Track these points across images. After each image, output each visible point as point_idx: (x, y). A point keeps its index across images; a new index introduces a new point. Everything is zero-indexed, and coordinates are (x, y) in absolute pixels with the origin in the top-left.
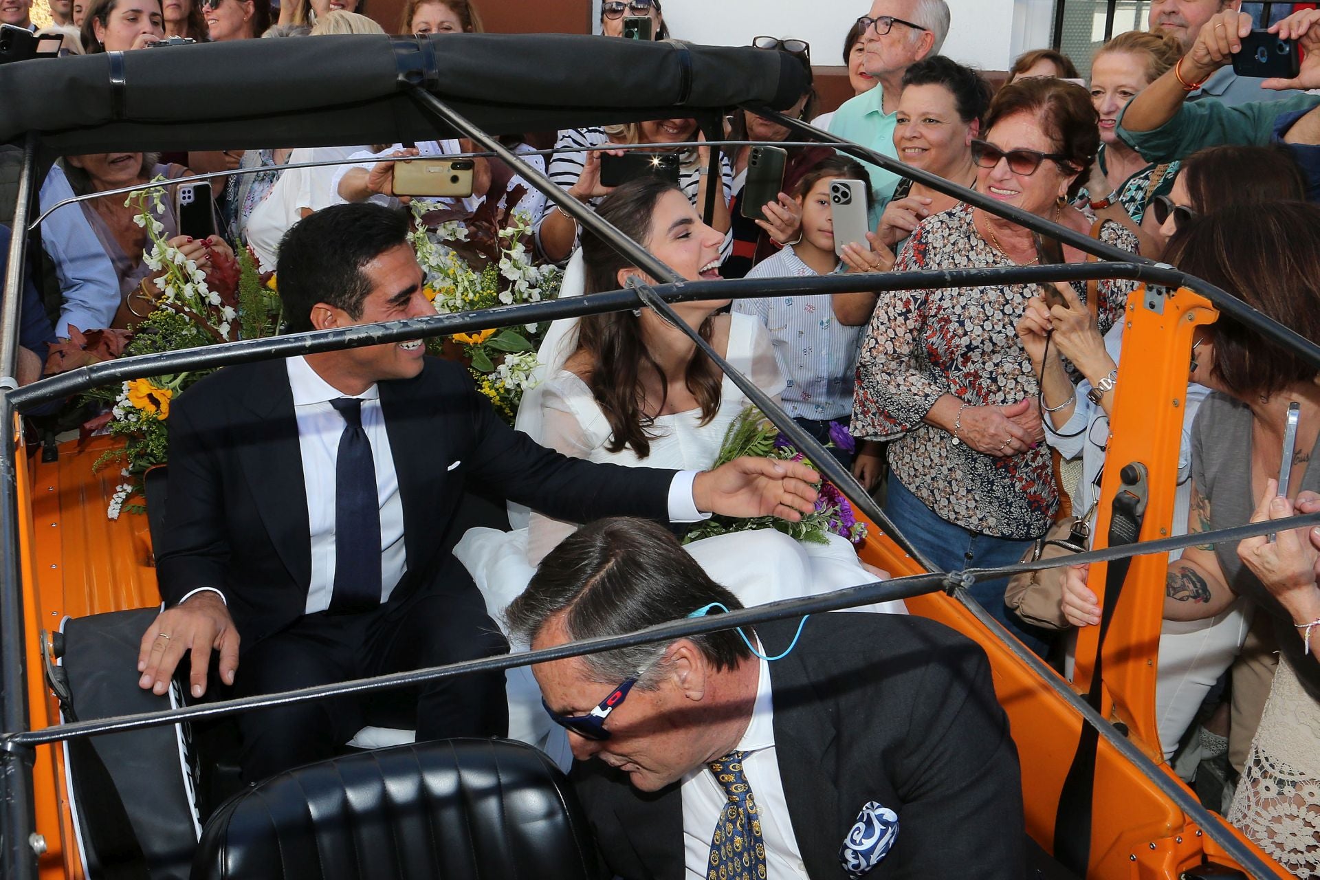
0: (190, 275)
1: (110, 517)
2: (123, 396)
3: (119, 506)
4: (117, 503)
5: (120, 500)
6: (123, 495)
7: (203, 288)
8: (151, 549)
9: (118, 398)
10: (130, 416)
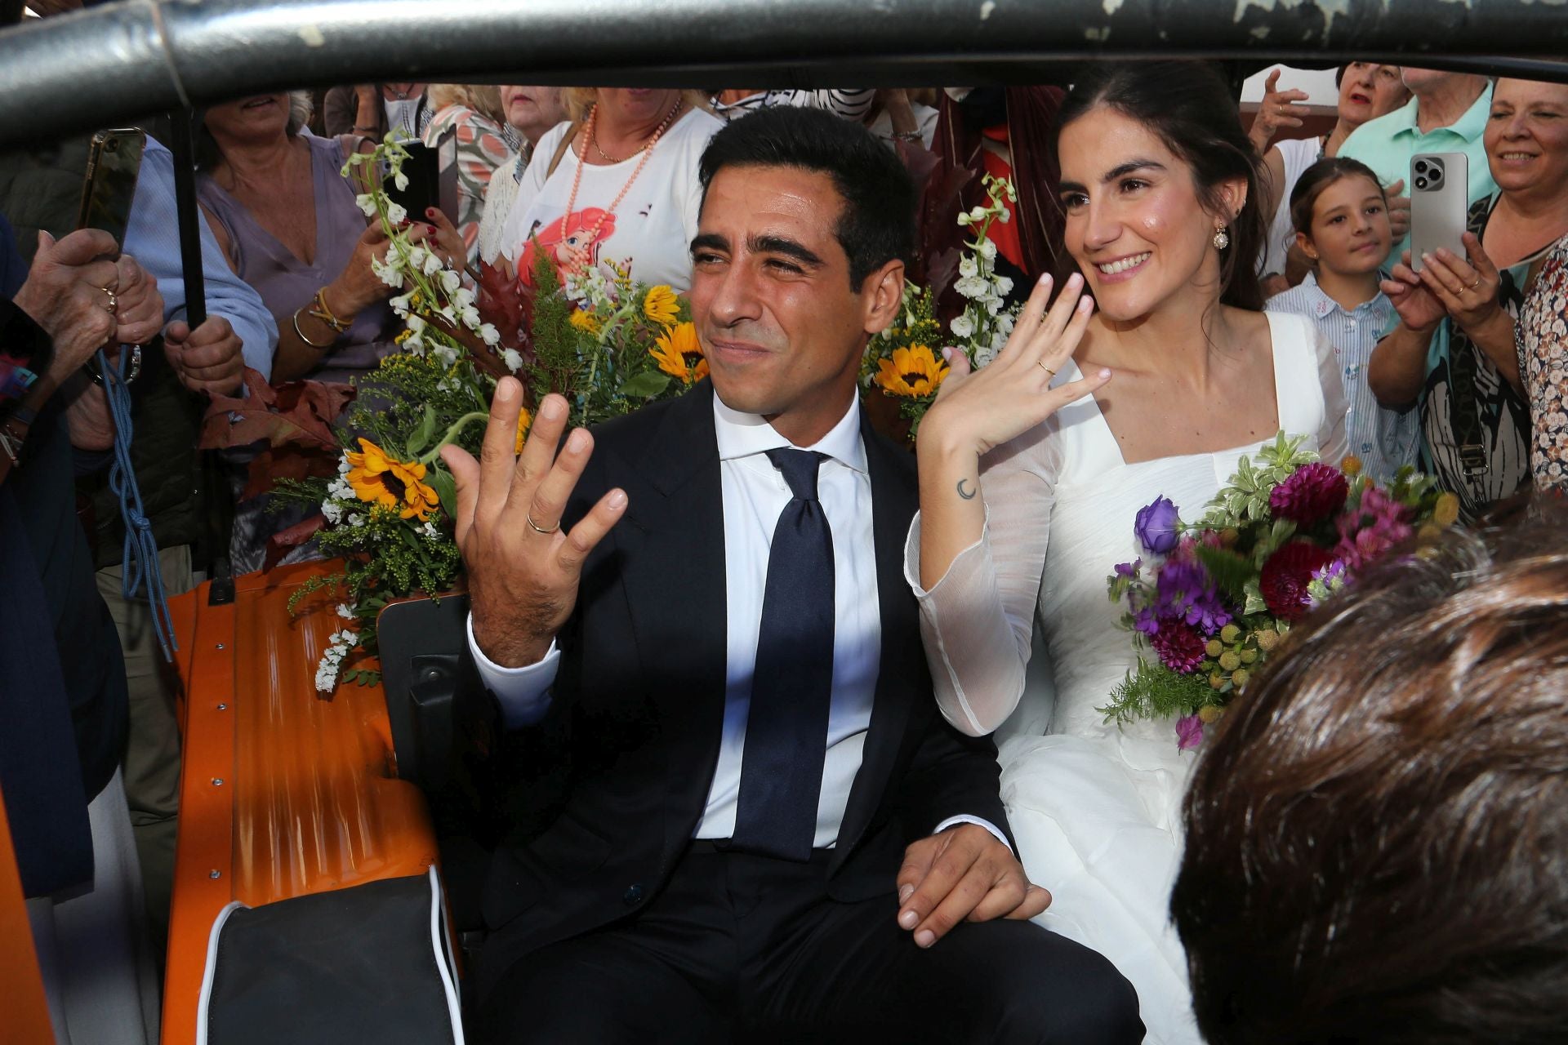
0: (448, 295)
1: (319, 688)
2: (339, 483)
3: (334, 670)
4: (331, 664)
5: (336, 659)
6: (342, 650)
7: (471, 316)
8: (391, 745)
9: (331, 487)
10: (352, 517)
